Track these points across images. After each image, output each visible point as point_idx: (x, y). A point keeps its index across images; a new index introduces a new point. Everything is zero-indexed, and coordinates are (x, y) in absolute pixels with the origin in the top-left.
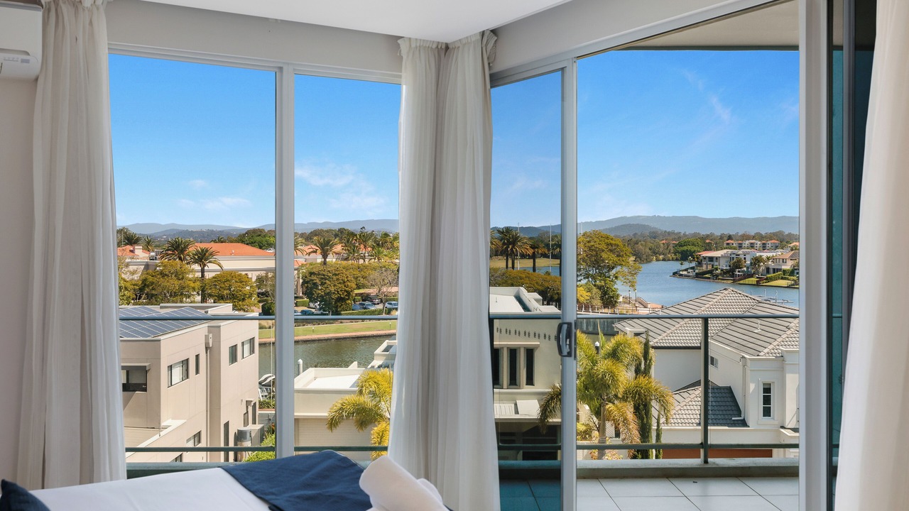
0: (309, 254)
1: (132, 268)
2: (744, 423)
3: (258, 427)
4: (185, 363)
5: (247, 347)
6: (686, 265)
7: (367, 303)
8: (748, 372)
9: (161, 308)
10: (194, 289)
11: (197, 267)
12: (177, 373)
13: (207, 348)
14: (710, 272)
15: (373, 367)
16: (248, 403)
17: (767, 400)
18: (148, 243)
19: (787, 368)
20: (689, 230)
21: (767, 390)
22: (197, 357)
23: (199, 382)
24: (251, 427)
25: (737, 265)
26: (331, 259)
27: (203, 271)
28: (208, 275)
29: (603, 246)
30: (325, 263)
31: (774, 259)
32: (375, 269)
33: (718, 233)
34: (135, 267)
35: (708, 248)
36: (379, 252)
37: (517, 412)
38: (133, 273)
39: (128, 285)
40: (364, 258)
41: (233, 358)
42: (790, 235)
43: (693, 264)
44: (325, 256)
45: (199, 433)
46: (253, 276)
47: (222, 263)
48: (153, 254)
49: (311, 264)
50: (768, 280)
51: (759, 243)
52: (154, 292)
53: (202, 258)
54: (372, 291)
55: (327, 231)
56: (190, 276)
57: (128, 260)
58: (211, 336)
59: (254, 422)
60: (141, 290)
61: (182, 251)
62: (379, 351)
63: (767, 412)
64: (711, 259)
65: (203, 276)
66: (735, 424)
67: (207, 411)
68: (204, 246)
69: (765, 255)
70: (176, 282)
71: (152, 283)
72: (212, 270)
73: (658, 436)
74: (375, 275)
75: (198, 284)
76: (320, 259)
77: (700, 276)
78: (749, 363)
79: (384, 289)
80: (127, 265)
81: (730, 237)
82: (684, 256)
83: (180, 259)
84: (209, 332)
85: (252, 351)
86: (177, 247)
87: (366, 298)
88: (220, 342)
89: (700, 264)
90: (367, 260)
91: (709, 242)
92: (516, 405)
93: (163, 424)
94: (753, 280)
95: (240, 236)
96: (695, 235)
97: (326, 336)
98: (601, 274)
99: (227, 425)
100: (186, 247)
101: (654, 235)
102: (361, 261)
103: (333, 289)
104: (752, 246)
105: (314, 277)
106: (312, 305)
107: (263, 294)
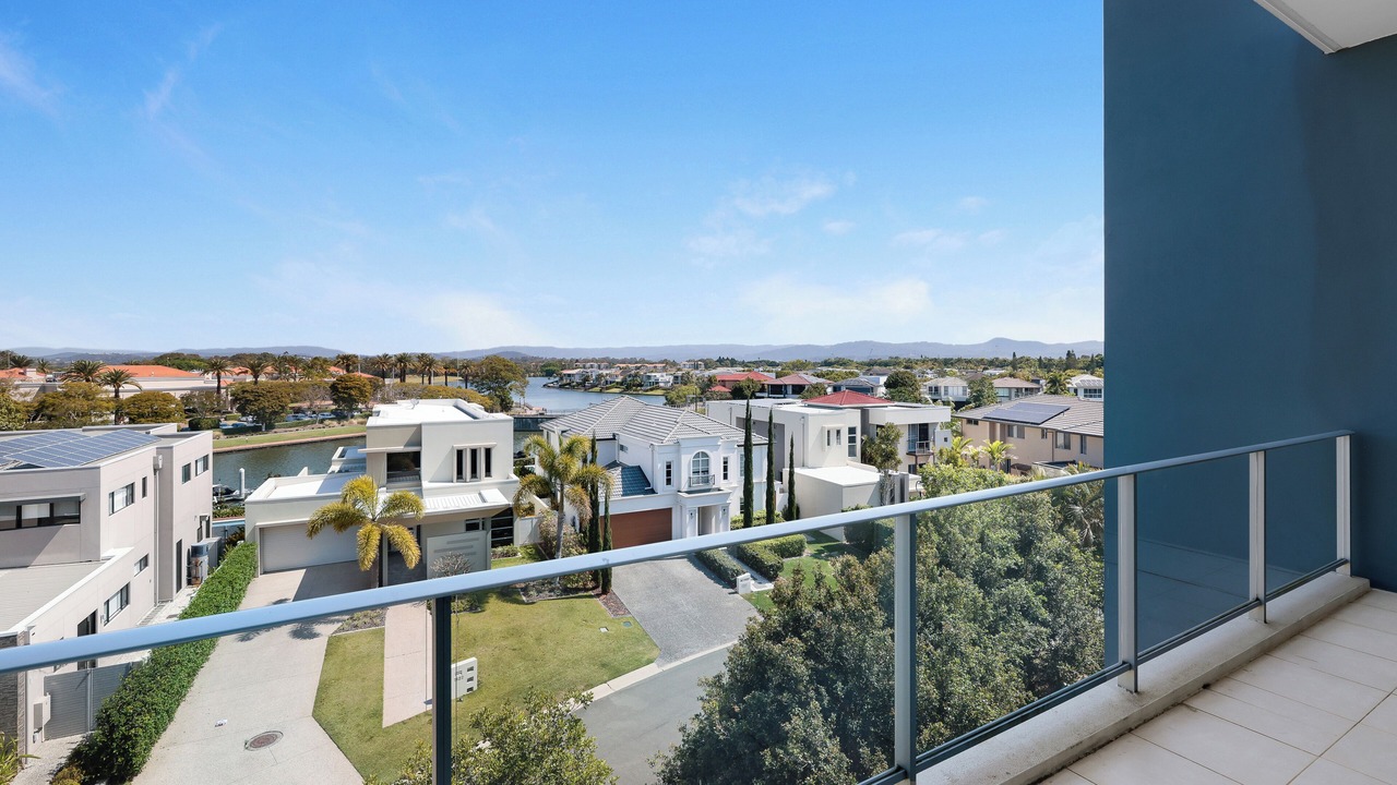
0: (238, 374)
1: (22, 390)
2: (653, 491)
3: (214, 540)
4: (131, 487)
5: (200, 464)
6: (552, 380)
7: (300, 415)
8: (656, 455)
9: (84, 430)
10: (108, 409)
11: (111, 388)
12: (120, 498)
13: (155, 470)
14: (569, 384)
15: (333, 472)
16: (202, 518)
17: (669, 473)
18: (43, 365)
19: (683, 451)
20: (549, 356)
21: (669, 467)
22: (144, 479)
23: (146, 506)
24: (205, 542)
25: (586, 379)
26: (262, 378)
27: (117, 392)
28: (123, 396)
29: (502, 367)
30: (256, 382)
31: (610, 375)
32: (306, 386)
33: (568, 358)
34: (27, 390)
35: (564, 368)
36: (309, 373)
37: (484, 501)
38: (26, 395)
39: (19, 407)
40: (295, 378)
41: (186, 476)
42: (613, 359)
43: (557, 379)
44: (256, 377)
45: (146, 557)
46: (177, 395)
47: (141, 384)
48: (49, 376)
49: (240, 383)
50: (607, 388)
51: (596, 365)
52: (54, 414)
53: (116, 379)
54: (305, 405)
55: (250, 355)
56: (104, 396)
57: (16, 383)
58: (160, 457)
59: (208, 536)
60: (38, 412)
61: (90, 373)
62: (336, 457)
63: (669, 482)
64: (569, 375)
65: (117, 396)
66: (647, 492)
67: (155, 533)
68: (119, 368)
69: (605, 372)
70: (85, 403)
71: (53, 405)
72: (127, 391)
73: (606, 509)
74: (306, 391)
75: (112, 405)
76: (249, 378)
77: (562, 387)
78: (656, 448)
79: (318, 403)
80: (17, 387)
81: (577, 361)
82: (549, 374)
83: (88, 380)
84: (158, 453)
85: (206, 468)
86: (84, 368)
87: (298, 411)
88: (172, 462)
89: (561, 379)
90: (297, 380)
91: (564, 364)
92: (480, 494)
93: (103, 555)
94: (598, 389)
95: (155, 359)
96: (553, 359)
97: (261, 445)
98: (500, 387)
99: (179, 544)
100: (94, 369)
101: (525, 359)
102: (292, 381)
103: (267, 404)
104: (592, 366)
105: (246, 395)
106: (244, 419)
107: (189, 410)
